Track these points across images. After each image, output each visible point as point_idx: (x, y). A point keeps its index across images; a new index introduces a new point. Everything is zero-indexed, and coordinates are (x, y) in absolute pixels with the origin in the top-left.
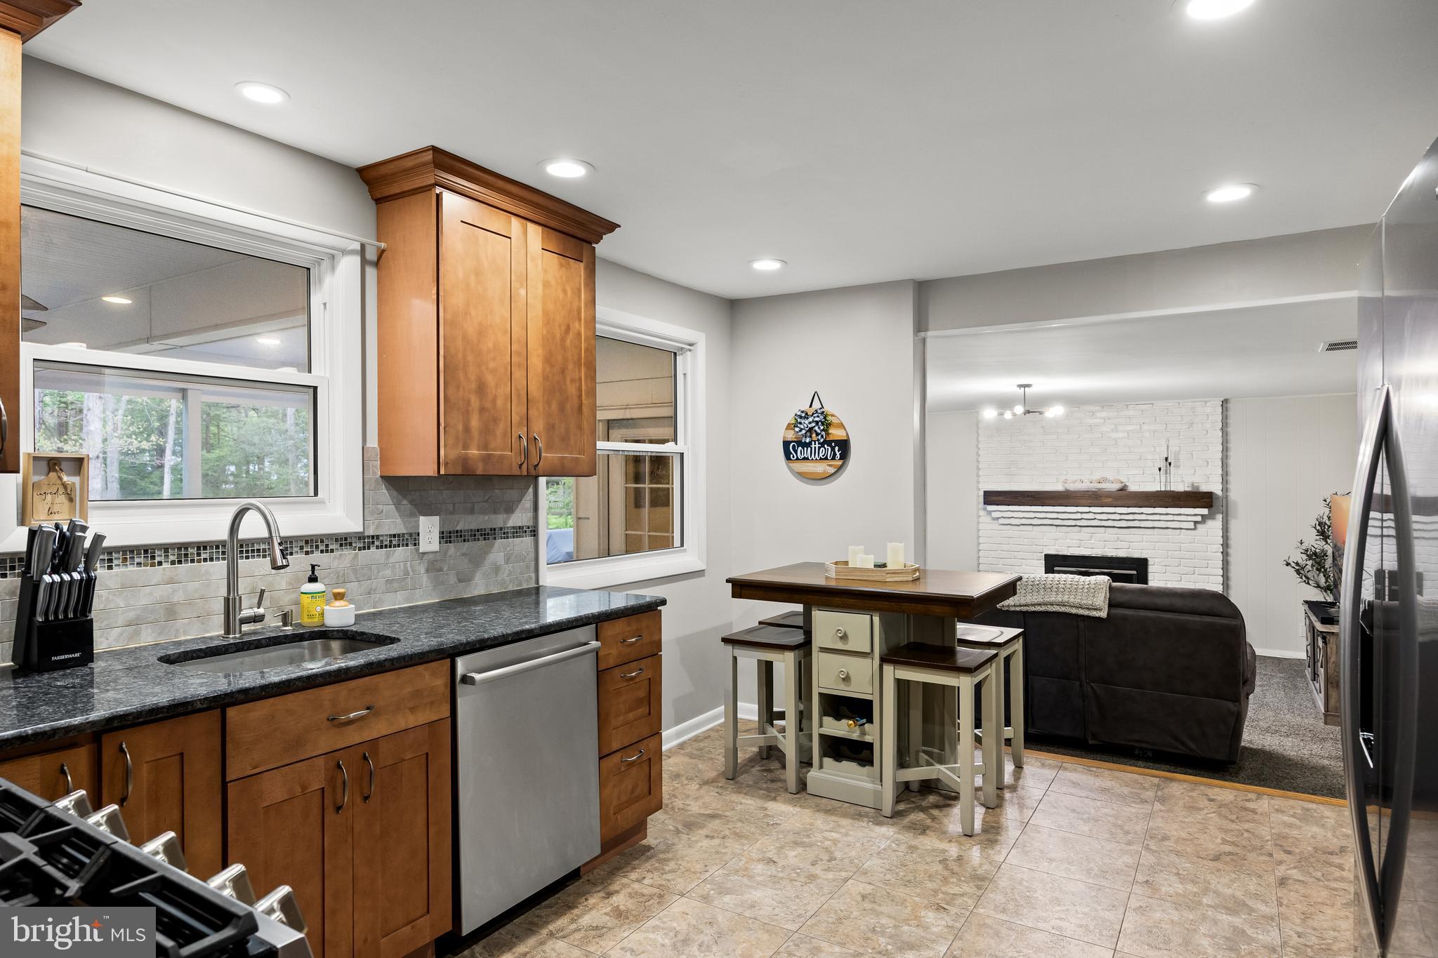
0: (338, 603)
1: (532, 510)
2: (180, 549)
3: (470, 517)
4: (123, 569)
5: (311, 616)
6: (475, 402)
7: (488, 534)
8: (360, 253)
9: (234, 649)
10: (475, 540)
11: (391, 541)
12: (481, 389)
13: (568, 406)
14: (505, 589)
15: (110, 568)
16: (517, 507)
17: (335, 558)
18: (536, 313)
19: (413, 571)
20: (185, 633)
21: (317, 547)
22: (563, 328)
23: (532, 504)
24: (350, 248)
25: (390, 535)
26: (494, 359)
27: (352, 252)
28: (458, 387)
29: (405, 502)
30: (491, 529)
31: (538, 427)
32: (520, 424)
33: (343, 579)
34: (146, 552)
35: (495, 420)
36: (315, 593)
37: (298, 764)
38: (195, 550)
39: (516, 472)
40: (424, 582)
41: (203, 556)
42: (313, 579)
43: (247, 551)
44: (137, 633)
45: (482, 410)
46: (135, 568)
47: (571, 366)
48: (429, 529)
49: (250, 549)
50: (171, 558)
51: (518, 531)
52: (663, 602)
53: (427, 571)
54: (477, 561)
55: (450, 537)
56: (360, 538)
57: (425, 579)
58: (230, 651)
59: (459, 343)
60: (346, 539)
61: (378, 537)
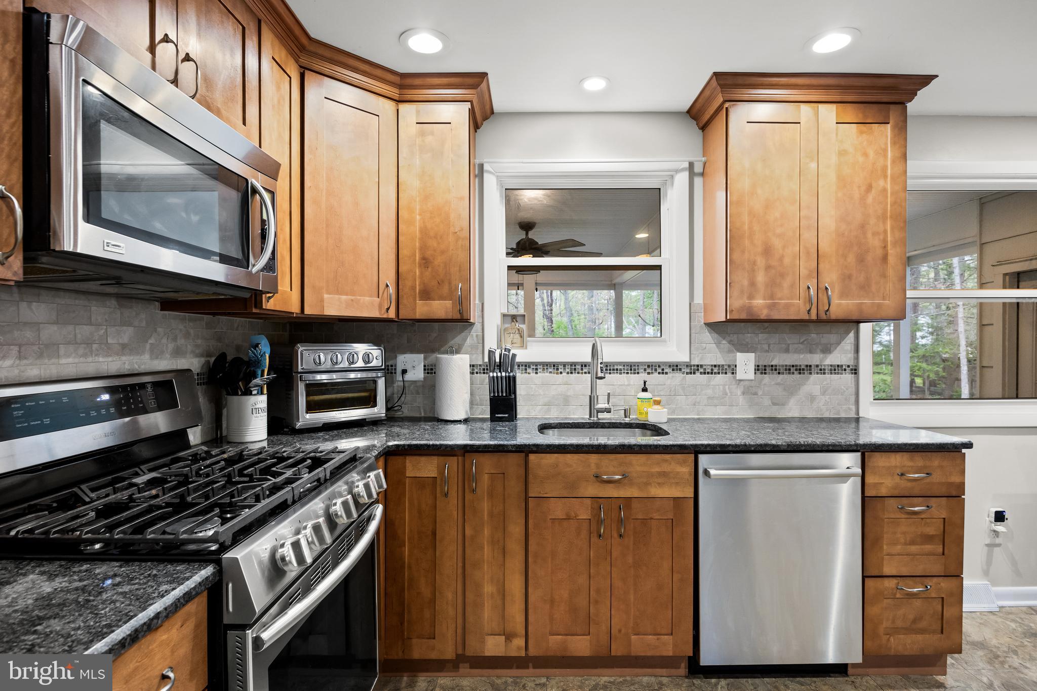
0: (657, 407)
1: (853, 352)
2: (571, 365)
3: (785, 356)
4: (543, 374)
5: (641, 413)
6: (761, 262)
7: (803, 370)
8: (688, 169)
9: (588, 426)
10: (789, 373)
11: (712, 370)
12: (767, 251)
13: (869, 258)
14: (820, 415)
15: (536, 373)
16: (836, 348)
17: (668, 378)
18: (829, 180)
19: (730, 392)
20: (574, 414)
21: (656, 370)
22: (863, 188)
23: (853, 347)
24: (682, 167)
25: (712, 365)
26: (782, 226)
27: (683, 170)
28: (743, 252)
29: (724, 342)
30: (807, 366)
31: (830, 278)
32: (809, 276)
33: (674, 393)
34: (554, 366)
35: (782, 275)
36: (643, 399)
37: (572, 499)
38: (580, 367)
39: (806, 317)
40: (741, 402)
41: (584, 370)
42: (645, 390)
43: (610, 370)
44: (549, 410)
45: (768, 268)
46: (548, 374)
47: (872, 221)
48: (746, 363)
49: (612, 368)
50: (568, 370)
51: (836, 369)
52: (969, 445)
53: (743, 393)
54: (791, 391)
55: (765, 370)
56: (687, 366)
57: (741, 400)
58: (586, 427)
59: (746, 218)
60: (677, 366)
61: (702, 366)
